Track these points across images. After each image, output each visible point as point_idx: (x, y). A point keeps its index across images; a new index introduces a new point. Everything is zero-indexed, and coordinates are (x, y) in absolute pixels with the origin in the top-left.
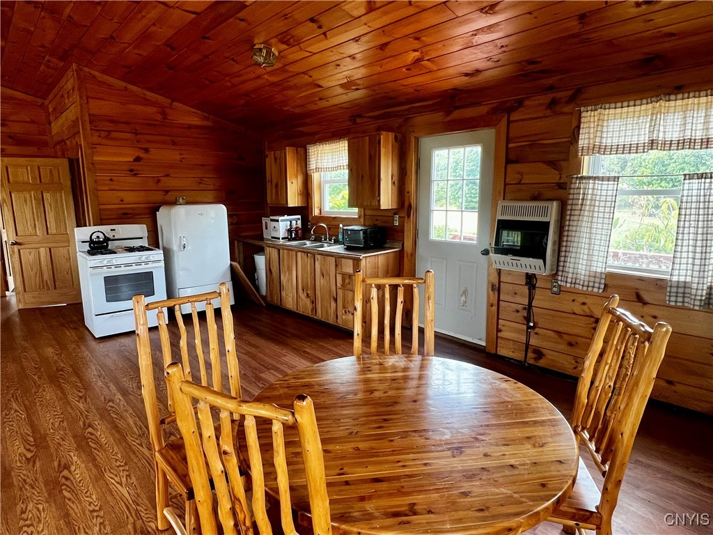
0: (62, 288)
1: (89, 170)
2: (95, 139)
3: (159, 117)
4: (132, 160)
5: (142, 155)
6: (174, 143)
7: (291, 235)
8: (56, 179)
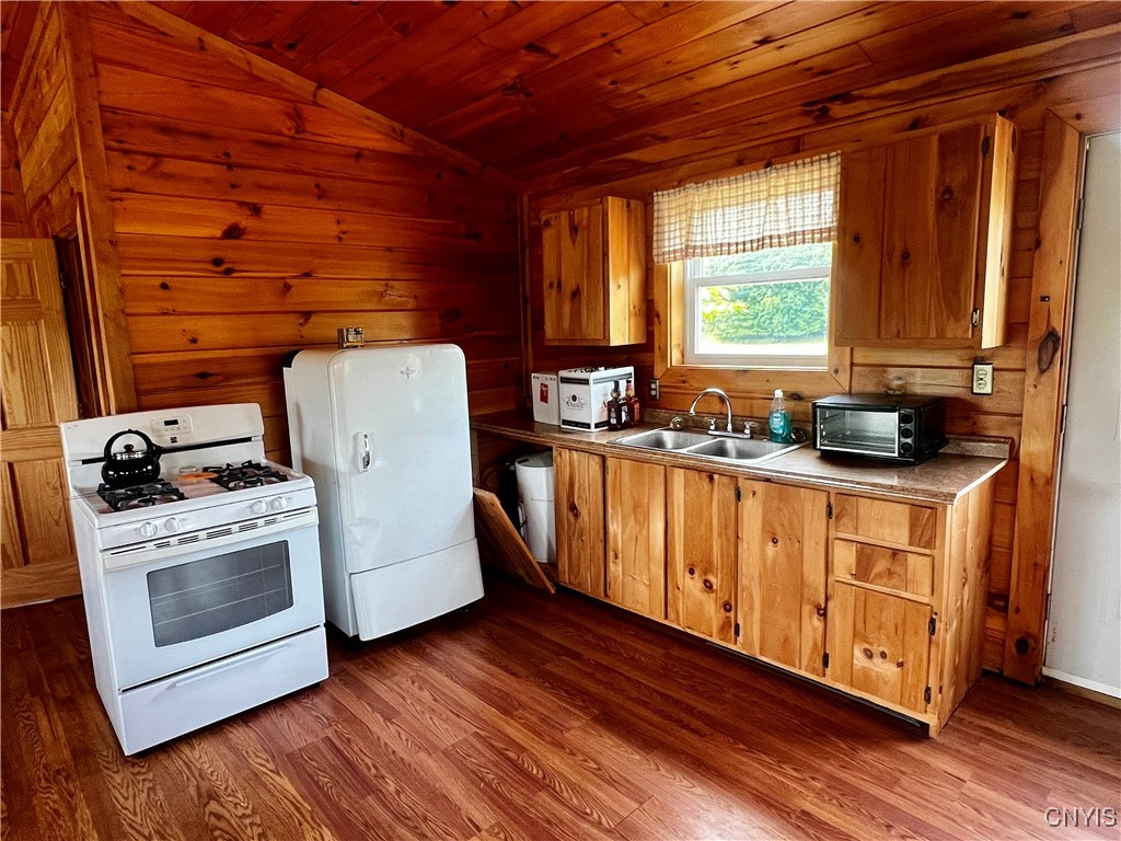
0: (43, 560)
1: (102, 259)
2: (120, 178)
3: (286, 126)
4: (218, 233)
5: (245, 221)
6: (322, 194)
7: (619, 417)
8: (24, 289)
